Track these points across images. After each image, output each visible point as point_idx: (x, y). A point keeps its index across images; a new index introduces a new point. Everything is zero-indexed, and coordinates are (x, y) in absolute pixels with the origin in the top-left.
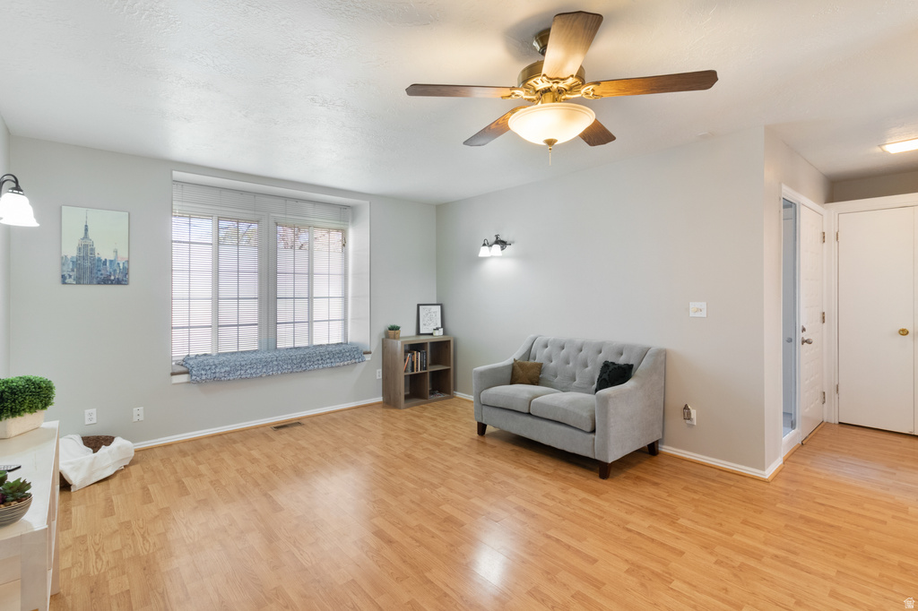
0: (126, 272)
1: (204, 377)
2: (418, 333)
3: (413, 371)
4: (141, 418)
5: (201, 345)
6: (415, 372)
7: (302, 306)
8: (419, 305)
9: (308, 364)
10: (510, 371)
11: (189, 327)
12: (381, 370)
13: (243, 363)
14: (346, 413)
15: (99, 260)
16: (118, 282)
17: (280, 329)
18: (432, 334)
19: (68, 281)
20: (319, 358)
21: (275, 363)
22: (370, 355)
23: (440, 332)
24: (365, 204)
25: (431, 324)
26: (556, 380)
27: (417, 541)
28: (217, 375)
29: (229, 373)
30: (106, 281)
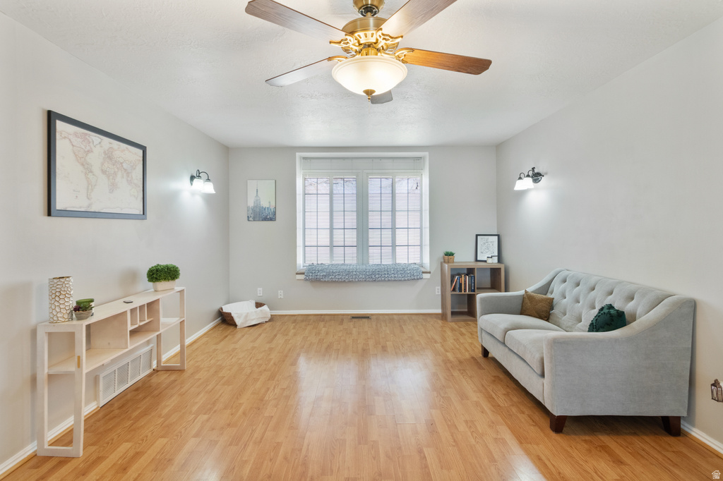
0: (275, 214)
1: (310, 277)
2: (476, 260)
3: (460, 290)
4: (282, 297)
5: (324, 259)
6: (463, 292)
7: (387, 234)
8: (477, 235)
9: (377, 276)
10: (521, 302)
11: (317, 246)
12: (440, 288)
13: (334, 271)
14: (406, 317)
15: (263, 207)
16: (271, 219)
17: (371, 250)
18: (485, 261)
19: (251, 219)
20: (386, 272)
21: (354, 273)
22: (429, 274)
23: (495, 260)
24: (426, 154)
25: (488, 253)
26: (564, 318)
27: (455, 441)
28: (318, 277)
29: (325, 276)
30: (265, 219)
